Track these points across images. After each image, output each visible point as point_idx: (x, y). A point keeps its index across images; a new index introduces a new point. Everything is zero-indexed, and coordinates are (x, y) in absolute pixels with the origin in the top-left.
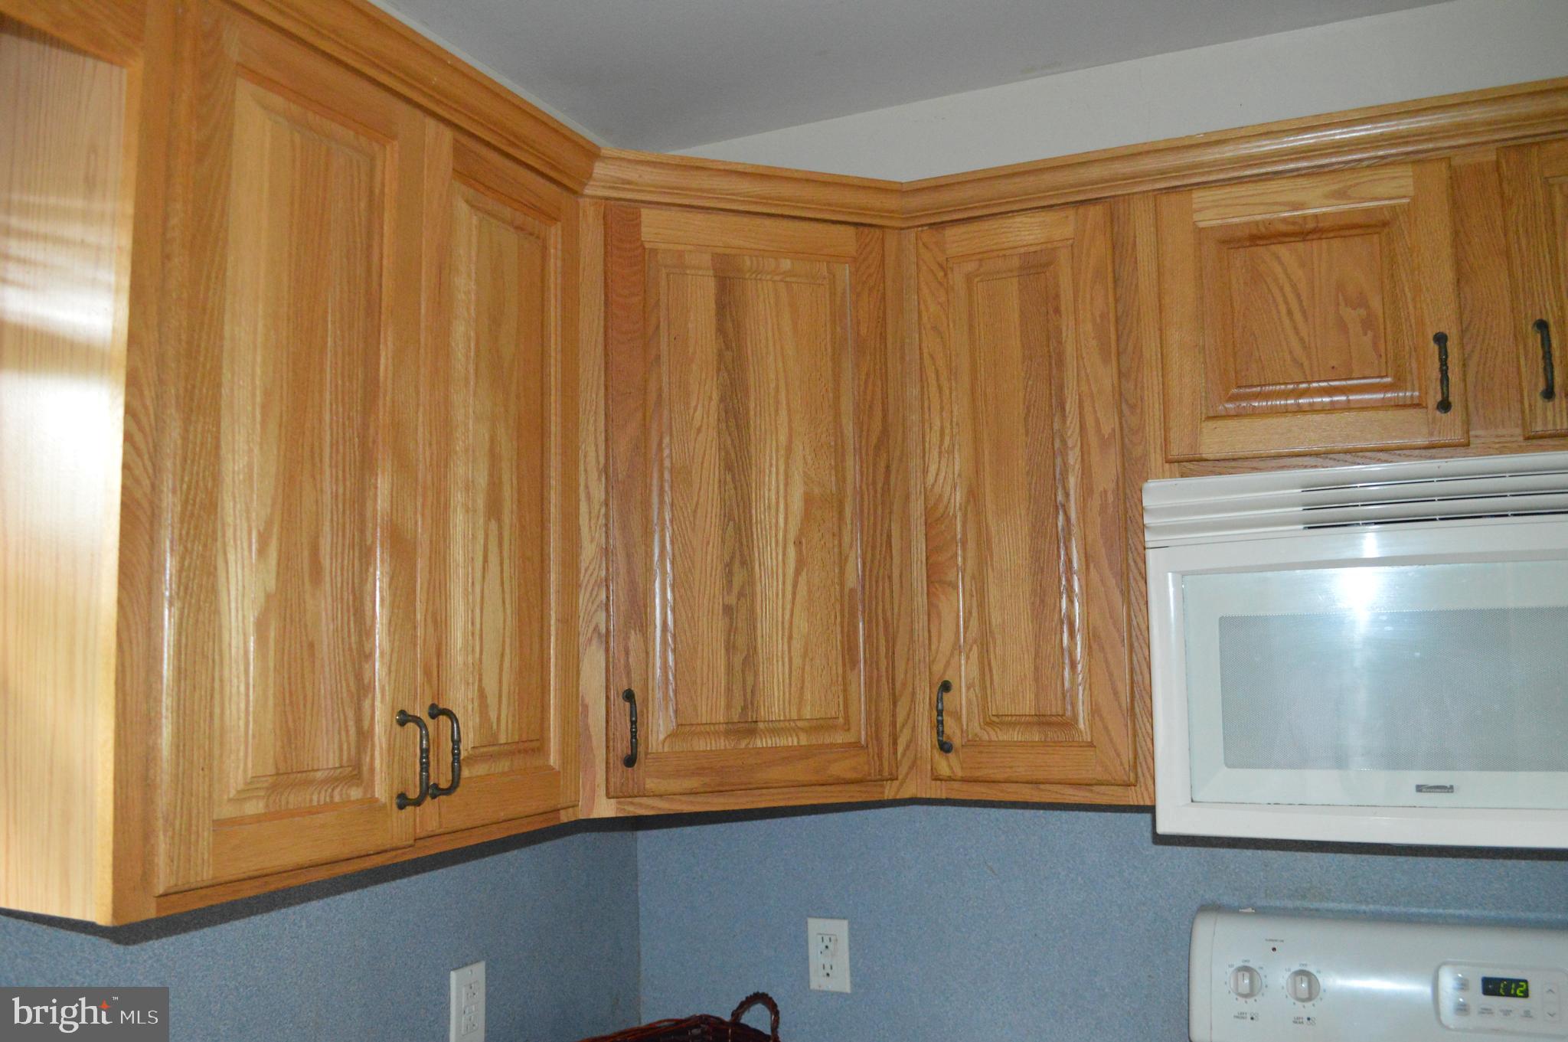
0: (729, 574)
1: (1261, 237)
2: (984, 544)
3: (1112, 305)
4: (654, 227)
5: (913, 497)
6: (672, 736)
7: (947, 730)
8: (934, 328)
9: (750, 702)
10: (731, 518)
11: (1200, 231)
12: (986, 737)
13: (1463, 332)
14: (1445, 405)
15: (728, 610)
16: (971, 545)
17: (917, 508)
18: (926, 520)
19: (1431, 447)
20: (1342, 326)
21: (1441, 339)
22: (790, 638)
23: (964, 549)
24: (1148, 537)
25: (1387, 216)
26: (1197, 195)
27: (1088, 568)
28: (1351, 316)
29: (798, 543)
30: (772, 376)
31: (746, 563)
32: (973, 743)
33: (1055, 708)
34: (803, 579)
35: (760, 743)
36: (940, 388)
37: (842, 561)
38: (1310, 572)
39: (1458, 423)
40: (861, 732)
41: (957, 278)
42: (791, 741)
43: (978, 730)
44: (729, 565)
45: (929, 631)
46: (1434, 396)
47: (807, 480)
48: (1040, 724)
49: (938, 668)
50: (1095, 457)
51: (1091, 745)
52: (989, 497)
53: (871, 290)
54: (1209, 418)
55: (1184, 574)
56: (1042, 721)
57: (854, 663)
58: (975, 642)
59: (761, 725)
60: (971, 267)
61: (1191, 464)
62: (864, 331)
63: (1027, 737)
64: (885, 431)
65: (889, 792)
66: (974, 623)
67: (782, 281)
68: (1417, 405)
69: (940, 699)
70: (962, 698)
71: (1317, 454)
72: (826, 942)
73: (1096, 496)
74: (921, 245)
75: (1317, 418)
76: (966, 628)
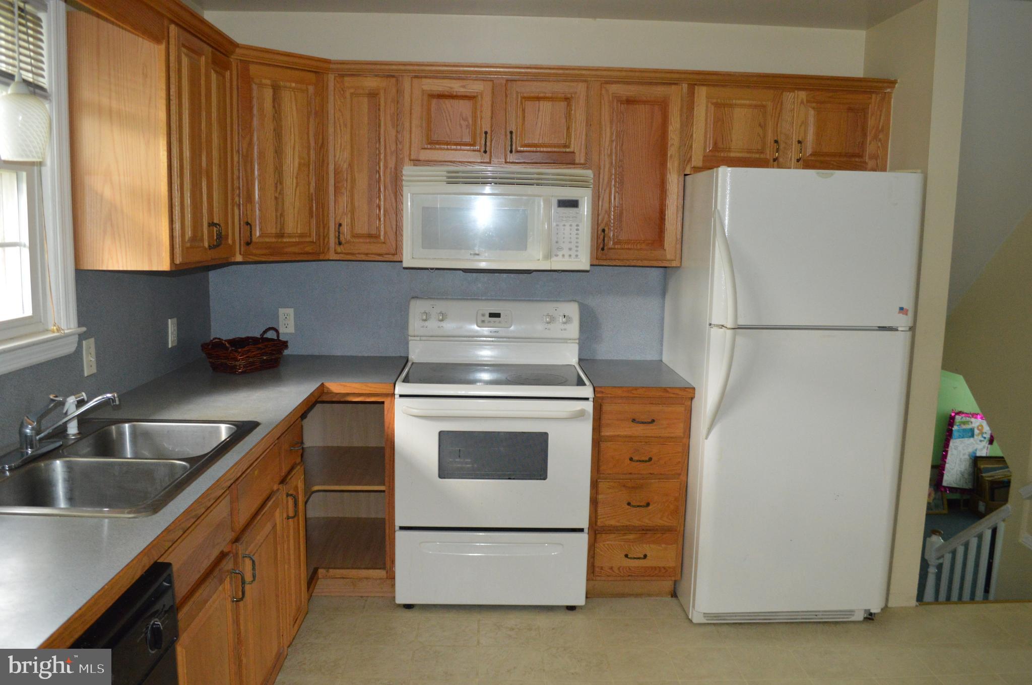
0: (276, 187)
1: (441, 96)
2: (353, 181)
3: (396, 110)
4: (253, 69)
5: (330, 164)
6: (260, 236)
7: (341, 239)
8: (339, 110)
9: (282, 228)
10: (277, 169)
11: (423, 91)
12: (352, 240)
13: (492, 131)
14: (485, 152)
15: (276, 198)
16: (349, 181)
17: (331, 167)
18: (335, 172)
19: (481, 163)
20: (461, 127)
21: (486, 133)
22: (294, 208)
23: (347, 182)
24: (404, 183)
25: (475, 94)
26: (424, 80)
27: (385, 190)
28: (464, 123)
29: (297, 178)
30: (289, 123)
31: (281, 183)
32: (348, 242)
33: (374, 232)
34: (298, 189)
35: (285, 240)
36: (341, 130)
37: (309, 184)
38: (456, 196)
39: (488, 157)
40: (314, 238)
41: (348, 95)
42: (294, 240)
43: (350, 238)
44: (276, 184)
45: (335, 208)
46: (483, 150)
47: (300, 157)
48: (369, 237)
49: (338, 218)
50: (388, 158)
51: (384, 243)
52: (356, 167)
53: (320, 95)
54: (422, 149)
55: (413, 194)
56: (370, 236)
57: (312, 217)
58: (349, 211)
59: (285, 235)
60: (352, 91)
61: (416, 162)
62: (317, 108)
63: (365, 241)
64: (323, 143)
65: (321, 257)
66: (349, 205)
67: (293, 91)
68: (479, 151)
69: (339, 229)
70: (345, 229)
71: (451, 162)
72: (286, 316)
73: (389, 168)
74: (336, 82)
75: (453, 151)
76: (347, 207)
